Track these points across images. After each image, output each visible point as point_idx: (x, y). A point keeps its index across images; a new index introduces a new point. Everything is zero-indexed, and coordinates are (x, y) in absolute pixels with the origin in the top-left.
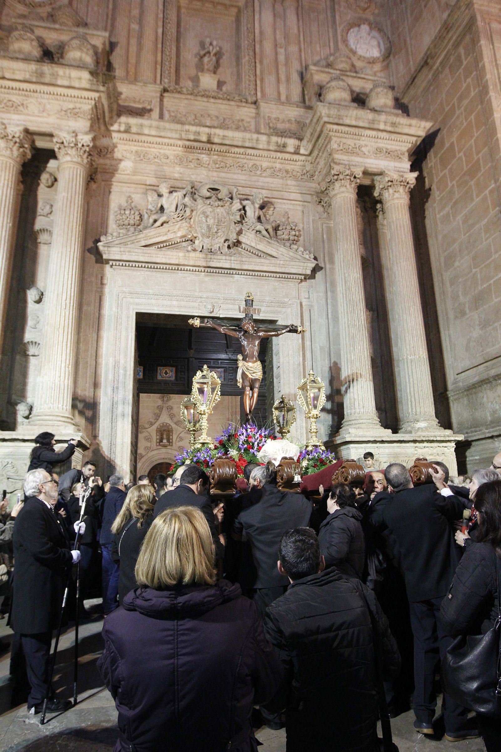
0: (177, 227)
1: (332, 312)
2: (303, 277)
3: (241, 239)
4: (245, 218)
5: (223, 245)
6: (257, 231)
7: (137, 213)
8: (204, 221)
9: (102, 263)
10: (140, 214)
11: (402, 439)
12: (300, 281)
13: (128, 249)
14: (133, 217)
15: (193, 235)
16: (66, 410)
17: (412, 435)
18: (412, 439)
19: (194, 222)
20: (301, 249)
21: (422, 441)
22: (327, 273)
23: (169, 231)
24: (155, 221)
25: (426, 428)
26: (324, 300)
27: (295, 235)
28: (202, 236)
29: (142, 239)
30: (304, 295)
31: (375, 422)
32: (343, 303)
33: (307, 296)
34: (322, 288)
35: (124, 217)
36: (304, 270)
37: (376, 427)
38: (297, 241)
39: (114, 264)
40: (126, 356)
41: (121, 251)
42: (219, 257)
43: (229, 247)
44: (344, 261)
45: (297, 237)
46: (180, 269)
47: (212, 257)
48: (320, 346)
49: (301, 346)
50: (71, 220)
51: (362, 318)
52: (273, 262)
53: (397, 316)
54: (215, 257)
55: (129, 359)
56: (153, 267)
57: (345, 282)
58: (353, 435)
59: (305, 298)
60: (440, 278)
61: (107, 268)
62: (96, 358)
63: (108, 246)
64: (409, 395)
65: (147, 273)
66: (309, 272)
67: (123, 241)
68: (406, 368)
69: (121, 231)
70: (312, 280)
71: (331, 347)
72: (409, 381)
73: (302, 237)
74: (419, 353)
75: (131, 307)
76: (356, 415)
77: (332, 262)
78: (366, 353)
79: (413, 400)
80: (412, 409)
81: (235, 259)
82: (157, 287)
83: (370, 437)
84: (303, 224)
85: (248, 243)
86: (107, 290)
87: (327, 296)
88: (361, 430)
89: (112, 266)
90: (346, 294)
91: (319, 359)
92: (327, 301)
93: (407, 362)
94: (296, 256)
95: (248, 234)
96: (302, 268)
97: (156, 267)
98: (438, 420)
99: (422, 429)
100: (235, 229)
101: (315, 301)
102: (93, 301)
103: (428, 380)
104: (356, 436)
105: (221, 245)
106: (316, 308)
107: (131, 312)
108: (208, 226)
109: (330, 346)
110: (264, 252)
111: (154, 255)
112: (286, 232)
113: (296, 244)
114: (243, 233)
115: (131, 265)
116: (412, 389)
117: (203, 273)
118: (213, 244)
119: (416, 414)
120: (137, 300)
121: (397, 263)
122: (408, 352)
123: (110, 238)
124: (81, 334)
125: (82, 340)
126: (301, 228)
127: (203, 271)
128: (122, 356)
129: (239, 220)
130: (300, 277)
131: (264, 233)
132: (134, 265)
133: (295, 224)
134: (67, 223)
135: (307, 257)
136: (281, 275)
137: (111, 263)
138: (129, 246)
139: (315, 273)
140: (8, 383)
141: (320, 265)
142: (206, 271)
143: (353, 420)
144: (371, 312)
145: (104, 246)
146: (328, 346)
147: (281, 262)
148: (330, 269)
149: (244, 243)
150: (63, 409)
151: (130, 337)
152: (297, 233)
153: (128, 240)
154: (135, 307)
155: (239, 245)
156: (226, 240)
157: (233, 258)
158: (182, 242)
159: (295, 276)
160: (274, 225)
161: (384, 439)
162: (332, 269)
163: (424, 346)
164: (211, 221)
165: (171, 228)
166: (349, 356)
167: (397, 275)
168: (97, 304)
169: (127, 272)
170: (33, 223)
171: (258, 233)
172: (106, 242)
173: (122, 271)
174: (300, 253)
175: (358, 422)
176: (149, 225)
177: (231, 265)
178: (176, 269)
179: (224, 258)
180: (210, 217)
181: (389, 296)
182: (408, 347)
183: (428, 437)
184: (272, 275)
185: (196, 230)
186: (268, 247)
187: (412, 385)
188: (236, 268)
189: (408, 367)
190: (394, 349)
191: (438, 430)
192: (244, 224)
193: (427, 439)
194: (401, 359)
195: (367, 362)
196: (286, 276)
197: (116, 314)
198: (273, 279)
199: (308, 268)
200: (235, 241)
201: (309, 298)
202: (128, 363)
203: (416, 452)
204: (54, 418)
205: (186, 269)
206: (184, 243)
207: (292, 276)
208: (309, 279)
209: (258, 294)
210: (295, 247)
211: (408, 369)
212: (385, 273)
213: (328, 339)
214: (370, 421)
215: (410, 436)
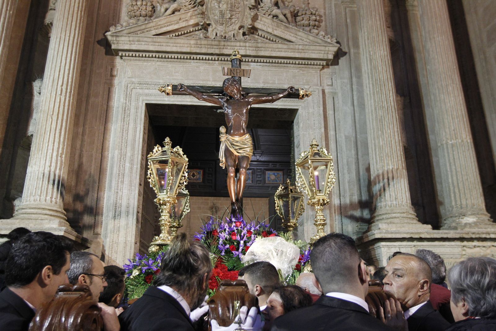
0: (189, 14)
1: (358, 99)
2: (325, 63)
3: (258, 25)
4: (261, 4)
5: (238, 32)
6: (274, 16)
7: (149, 4)
8: (217, 7)
9: (113, 55)
10: (152, 5)
11: (445, 236)
12: (321, 67)
13: (137, 39)
14: (145, 7)
15: (205, 22)
16: (56, 203)
17: (458, 231)
18: (457, 236)
19: (206, 9)
20: (322, 33)
21: (471, 239)
22: (351, 58)
23: (180, 19)
24: (166, 10)
25: (476, 224)
26: (349, 86)
27: (316, 21)
28: (215, 24)
29: (152, 29)
30: (327, 82)
31: (410, 216)
32: (369, 83)
33: (330, 83)
34: (346, 74)
35: (135, 8)
36: (325, 55)
37: (411, 222)
38: (318, 27)
39: (124, 54)
40: (133, 148)
41: (130, 41)
42: (232, 44)
43: (244, 34)
44: (368, 39)
45: (319, 22)
46: (192, 58)
47: (226, 44)
48: (345, 136)
49: (324, 135)
50: (72, 4)
51: (391, 98)
52: (291, 47)
53: (432, 97)
54: (229, 43)
55: (136, 152)
56: (163, 56)
57: (371, 60)
58: (384, 231)
59: (328, 85)
60: (482, 56)
61: (118, 60)
62: (102, 151)
63: (116, 35)
64: (451, 186)
65: (158, 63)
66: (331, 57)
67: (132, 30)
68: (446, 155)
69: (131, 21)
70: (336, 67)
71: (358, 137)
72: (451, 168)
73: (324, 23)
74: (461, 137)
75: (141, 99)
76: (387, 208)
77: (356, 46)
78: (396, 137)
79: (457, 191)
80: (456, 201)
81: (250, 45)
82: (168, 77)
83: (405, 233)
84: (325, 9)
85: (265, 29)
86: (116, 81)
87: (352, 81)
88: (394, 225)
89: (121, 57)
90: (372, 74)
91: (344, 149)
92: (352, 88)
93: (447, 148)
94: (316, 40)
95: (264, 19)
96: (323, 52)
97: (167, 57)
98: (489, 215)
99: (470, 224)
100: (250, 14)
101: (339, 88)
102: (101, 93)
103: (474, 167)
104: (387, 232)
105: (236, 32)
106: (340, 95)
107: (140, 104)
108: (221, 12)
109: (356, 135)
110: (281, 38)
111: (164, 44)
112: (306, 17)
113: (317, 29)
114: (259, 19)
115: (141, 55)
116: (455, 178)
117: (217, 62)
118: (227, 30)
119: (461, 208)
120: (147, 91)
121: (430, 39)
122: (448, 136)
123: (119, 28)
124: (87, 126)
125: (87, 132)
126: (322, 13)
127: (216, 59)
128: (129, 149)
129: (254, 4)
130: (322, 62)
131: (281, 17)
132: (144, 55)
133: (316, 9)
134: (67, 8)
135: (329, 40)
136: (301, 61)
137: (120, 54)
138: (138, 35)
139: (339, 59)
140: (7, 177)
141: (344, 50)
142: (220, 59)
143: (383, 214)
144: (403, 98)
145: (112, 36)
146: (354, 135)
147: (301, 47)
148: (355, 53)
149: (260, 30)
150: (51, 202)
151: (138, 129)
152: (318, 18)
153: (137, 29)
154: (145, 98)
155: (255, 32)
156: (241, 27)
157: (247, 44)
158: (196, 31)
159: (315, 62)
160: (292, 9)
161: (423, 236)
162: (357, 54)
163: (467, 129)
164: (224, 7)
165: (183, 16)
166: (377, 142)
167: (431, 53)
168: (106, 97)
169: (138, 63)
170: (44, 17)
171: (275, 18)
172: (114, 31)
173: (132, 62)
174: (321, 37)
175: (390, 216)
176: (161, 15)
177: (246, 52)
178: (188, 58)
179: (238, 44)
180: (223, 2)
181: (422, 80)
182: (447, 130)
183: (478, 234)
184: (291, 61)
185: (209, 17)
186: (286, 32)
187: (454, 173)
188: (252, 54)
189: (448, 153)
190: (431, 137)
191: (490, 226)
192: (260, 9)
193: (477, 236)
194: (439, 144)
195: (398, 148)
196: (306, 62)
197: (124, 105)
198: (292, 66)
199: (330, 52)
200: (250, 26)
201: (332, 85)
202: (136, 156)
203: (464, 253)
204: (40, 211)
205: (198, 58)
206: (197, 32)
207: (312, 62)
208: (332, 65)
209: (276, 82)
210: (316, 31)
211: (449, 156)
212: (418, 56)
213: (354, 128)
214: (405, 215)
215: (456, 233)
